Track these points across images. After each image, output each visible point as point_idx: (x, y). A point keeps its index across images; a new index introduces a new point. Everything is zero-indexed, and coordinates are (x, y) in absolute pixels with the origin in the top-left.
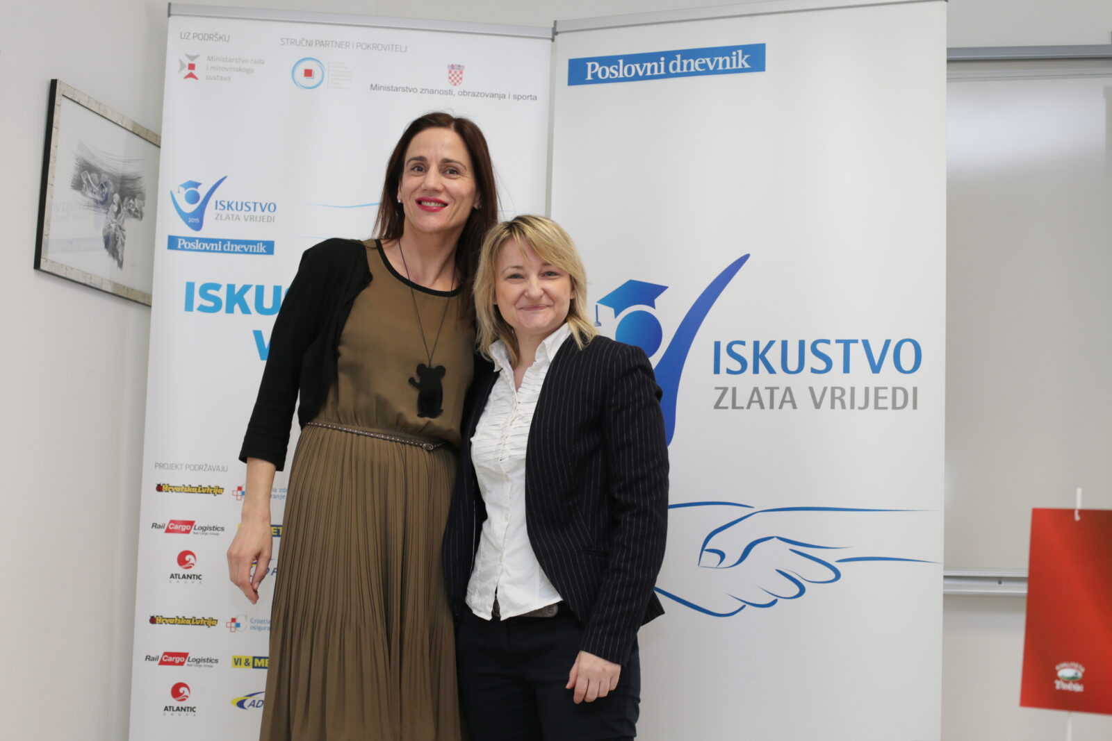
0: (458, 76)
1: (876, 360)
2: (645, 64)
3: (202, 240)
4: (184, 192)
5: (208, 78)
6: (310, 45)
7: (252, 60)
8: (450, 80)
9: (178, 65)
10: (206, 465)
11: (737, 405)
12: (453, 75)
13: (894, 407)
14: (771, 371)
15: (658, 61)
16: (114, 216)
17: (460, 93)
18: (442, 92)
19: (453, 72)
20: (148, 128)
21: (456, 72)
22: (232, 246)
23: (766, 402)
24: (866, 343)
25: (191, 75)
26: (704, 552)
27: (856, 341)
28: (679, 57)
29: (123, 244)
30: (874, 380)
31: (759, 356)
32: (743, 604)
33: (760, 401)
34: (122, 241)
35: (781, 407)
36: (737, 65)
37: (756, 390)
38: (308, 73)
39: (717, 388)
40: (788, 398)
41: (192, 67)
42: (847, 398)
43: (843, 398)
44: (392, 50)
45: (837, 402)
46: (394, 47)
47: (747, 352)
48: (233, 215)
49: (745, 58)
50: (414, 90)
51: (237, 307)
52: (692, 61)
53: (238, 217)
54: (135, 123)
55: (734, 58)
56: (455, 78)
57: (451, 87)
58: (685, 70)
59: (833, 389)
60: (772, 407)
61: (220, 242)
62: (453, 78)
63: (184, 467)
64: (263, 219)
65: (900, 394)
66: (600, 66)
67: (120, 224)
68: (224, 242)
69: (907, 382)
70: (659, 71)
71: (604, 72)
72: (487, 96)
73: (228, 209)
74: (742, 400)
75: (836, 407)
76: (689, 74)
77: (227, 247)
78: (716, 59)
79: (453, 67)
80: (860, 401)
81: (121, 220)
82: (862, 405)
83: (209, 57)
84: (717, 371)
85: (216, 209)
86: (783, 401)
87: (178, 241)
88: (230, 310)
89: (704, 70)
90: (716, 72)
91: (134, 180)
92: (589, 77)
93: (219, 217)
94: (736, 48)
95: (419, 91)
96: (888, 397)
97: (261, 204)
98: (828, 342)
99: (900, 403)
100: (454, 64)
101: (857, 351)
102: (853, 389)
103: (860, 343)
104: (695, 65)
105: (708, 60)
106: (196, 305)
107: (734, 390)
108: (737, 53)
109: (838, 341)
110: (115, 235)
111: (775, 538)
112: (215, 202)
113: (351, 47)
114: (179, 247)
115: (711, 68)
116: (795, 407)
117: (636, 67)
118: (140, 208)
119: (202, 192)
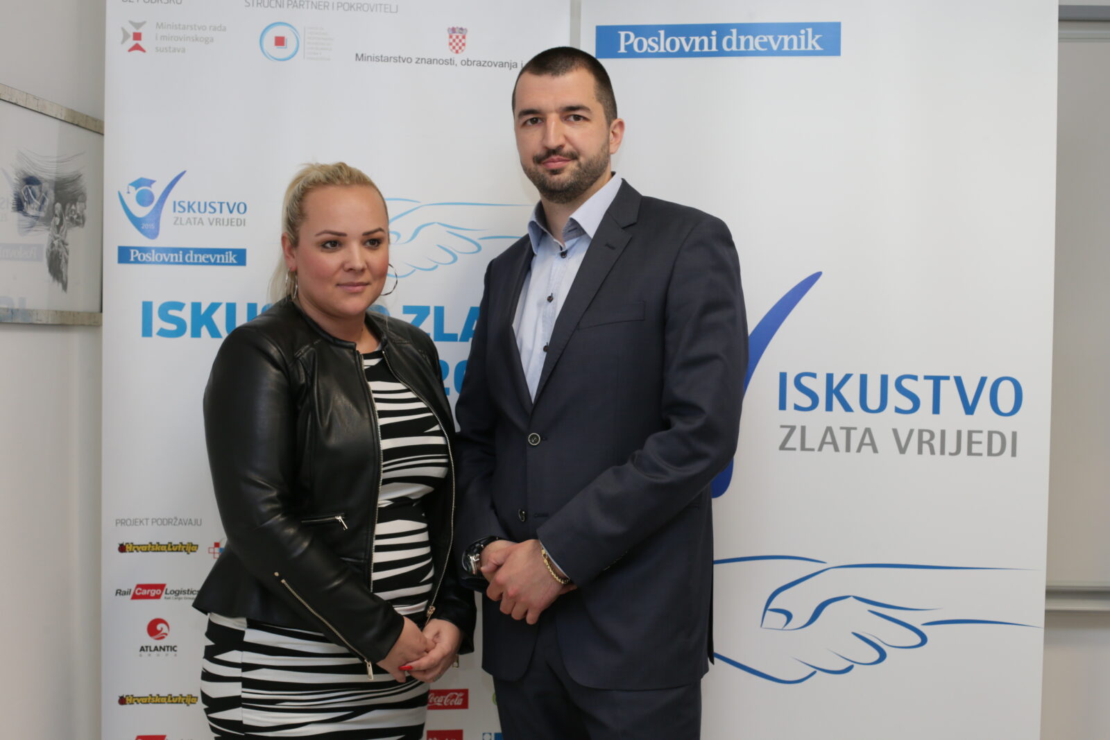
0: (460, 41)
1: (970, 401)
2: (692, 38)
3: (159, 250)
4: (134, 192)
5: (157, 49)
6: (280, 6)
7: (210, 27)
8: (451, 47)
9: (121, 36)
10: (176, 519)
11: (807, 446)
12: (454, 41)
13: (990, 453)
14: (847, 408)
15: (709, 35)
16: (56, 229)
17: (464, 63)
18: (441, 62)
19: (454, 37)
20: (87, 113)
21: (457, 36)
22: (196, 256)
23: (841, 442)
24: (958, 381)
25: (137, 47)
26: (768, 612)
27: (947, 378)
28: (734, 31)
29: (67, 262)
30: (967, 423)
31: (833, 391)
32: (814, 670)
33: (834, 443)
34: (65, 258)
35: (859, 450)
36: (806, 46)
37: (829, 429)
38: (280, 41)
39: (782, 427)
40: (867, 440)
41: (137, 36)
42: (936, 443)
43: (932, 442)
44: (381, 11)
45: (926, 447)
46: (383, 7)
47: (819, 386)
48: (195, 218)
49: (815, 39)
50: (408, 60)
51: (204, 330)
52: (751, 38)
53: (201, 221)
54: (72, 110)
55: (803, 38)
56: (457, 44)
57: (452, 55)
58: (742, 48)
59: (921, 432)
60: (848, 449)
61: (181, 252)
62: (454, 44)
63: (150, 522)
64: (231, 222)
65: (997, 440)
66: (636, 37)
67: (62, 238)
68: (186, 251)
69: (1006, 425)
70: (710, 47)
71: (640, 45)
72: (496, 66)
73: (189, 211)
74: (813, 440)
75: (923, 452)
76: (746, 54)
77: (189, 258)
78: (780, 37)
79: (453, 30)
80: (951, 446)
81: (64, 233)
82: (954, 450)
83: (158, 24)
84: (782, 406)
85: (175, 211)
86: (862, 444)
87: (130, 253)
88: (196, 333)
89: (766, 49)
90: (780, 53)
91: (75, 180)
92: (622, 50)
93: (178, 222)
94: (805, 25)
95: (414, 60)
96: (983, 443)
97: (228, 204)
98: (915, 378)
99: (996, 449)
100: (455, 27)
101: (948, 388)
102: (943, 433)
103: (952, 380)
104: (755, 43)
105: (771, 37)
106: (155, 329)
107: (803, 429)
108: (807, 32)
109: (926, 378)
110: (59, 252)
111: (851, 598)
112: (173, 204)
113: (330, 7)
114: (132, 259)
115: (775, 47)
116: (875, 451)
117: (680, 41)
118: (82, 212)
119: (157, 191)
